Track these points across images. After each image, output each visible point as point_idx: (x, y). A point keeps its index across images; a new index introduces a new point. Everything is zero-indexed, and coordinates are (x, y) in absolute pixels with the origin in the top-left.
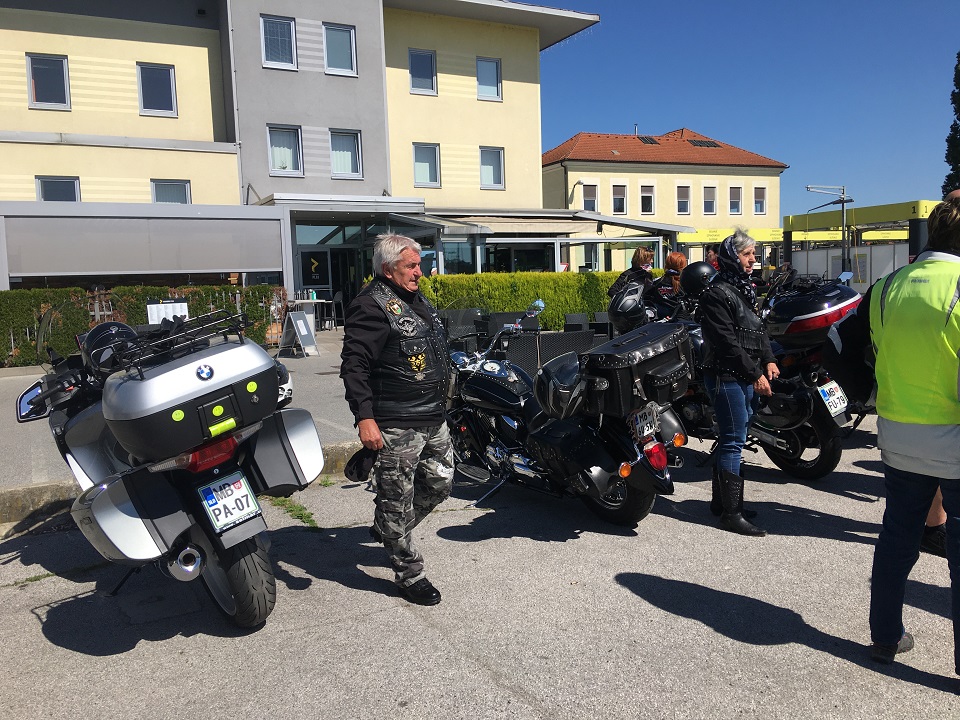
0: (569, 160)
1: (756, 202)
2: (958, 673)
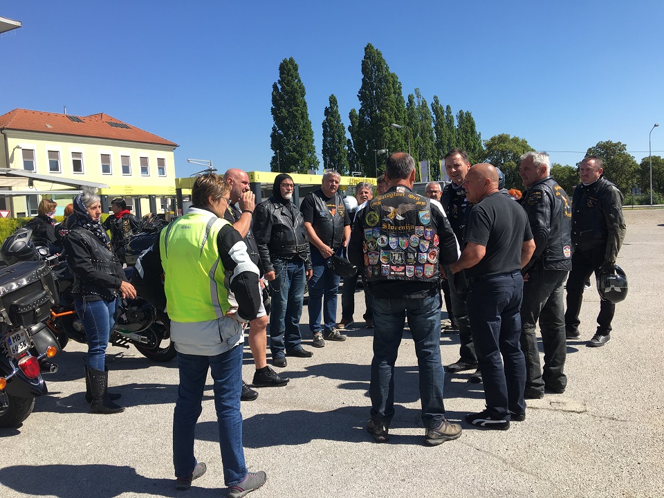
0: (8, 129)
1: (159, 168)
2: (226, 485)
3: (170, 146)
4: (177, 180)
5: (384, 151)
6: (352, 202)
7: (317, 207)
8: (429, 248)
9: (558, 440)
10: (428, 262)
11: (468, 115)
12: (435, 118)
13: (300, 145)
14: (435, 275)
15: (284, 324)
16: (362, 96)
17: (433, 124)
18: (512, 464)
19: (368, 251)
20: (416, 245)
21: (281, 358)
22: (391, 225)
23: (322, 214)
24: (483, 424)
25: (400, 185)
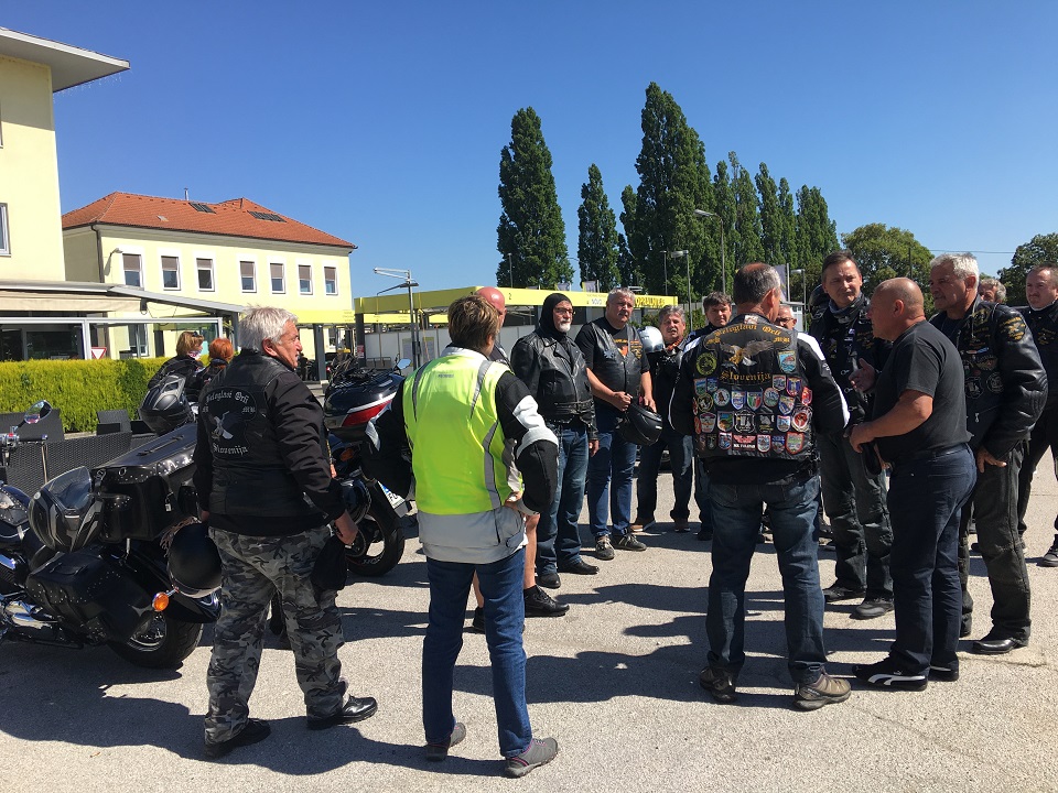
0: (102, 223)
1: (327, 282)
2: (502, 754)
3: (344, 248)
4: (356, 301)
5: (681, 253)
6: (654, 337)
7: (600, 345)
8: (795, 407)
9: (1005, 706)
10: (793, 430)
11: (816, 193)
12: (761, 200)
13: (545, 245)
14: (806, 450)
15: (555, 522)
16: (643, 166)
17: (758, 208)
18: (936, 740)
19: (700, 413)
20: (773, 404)
21: (552, 574)
22: (735, 373)
23: (608, 354)
24: (888, 683)
25: (750, 313)
